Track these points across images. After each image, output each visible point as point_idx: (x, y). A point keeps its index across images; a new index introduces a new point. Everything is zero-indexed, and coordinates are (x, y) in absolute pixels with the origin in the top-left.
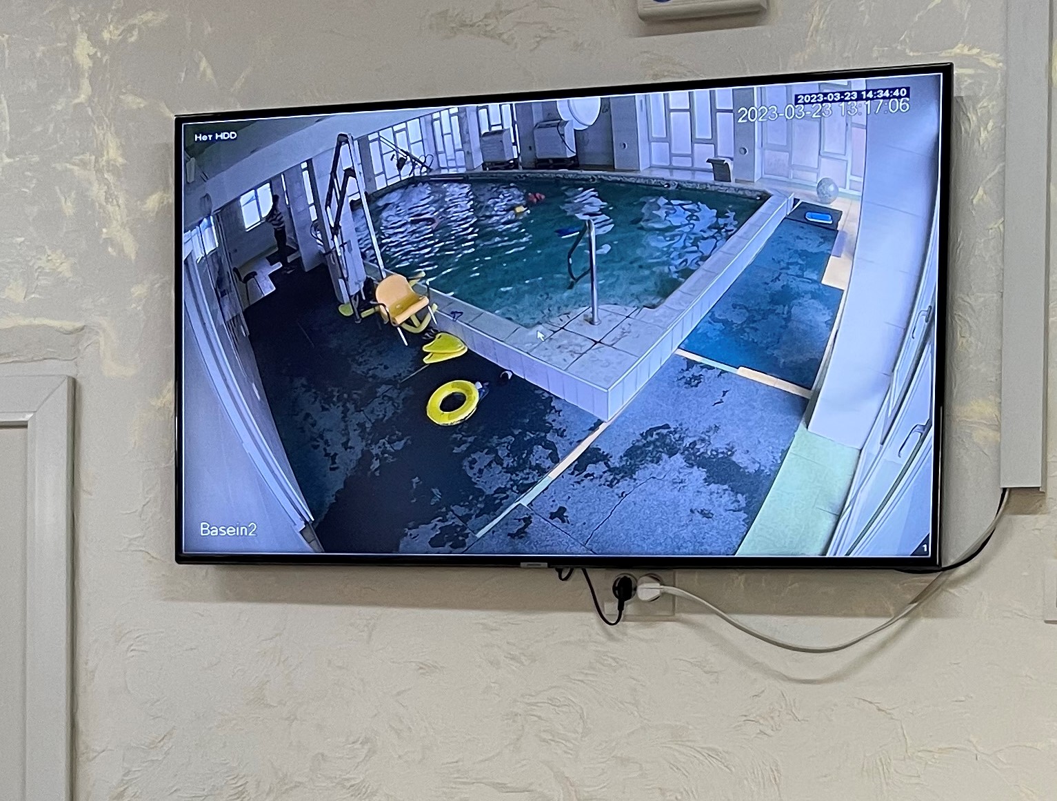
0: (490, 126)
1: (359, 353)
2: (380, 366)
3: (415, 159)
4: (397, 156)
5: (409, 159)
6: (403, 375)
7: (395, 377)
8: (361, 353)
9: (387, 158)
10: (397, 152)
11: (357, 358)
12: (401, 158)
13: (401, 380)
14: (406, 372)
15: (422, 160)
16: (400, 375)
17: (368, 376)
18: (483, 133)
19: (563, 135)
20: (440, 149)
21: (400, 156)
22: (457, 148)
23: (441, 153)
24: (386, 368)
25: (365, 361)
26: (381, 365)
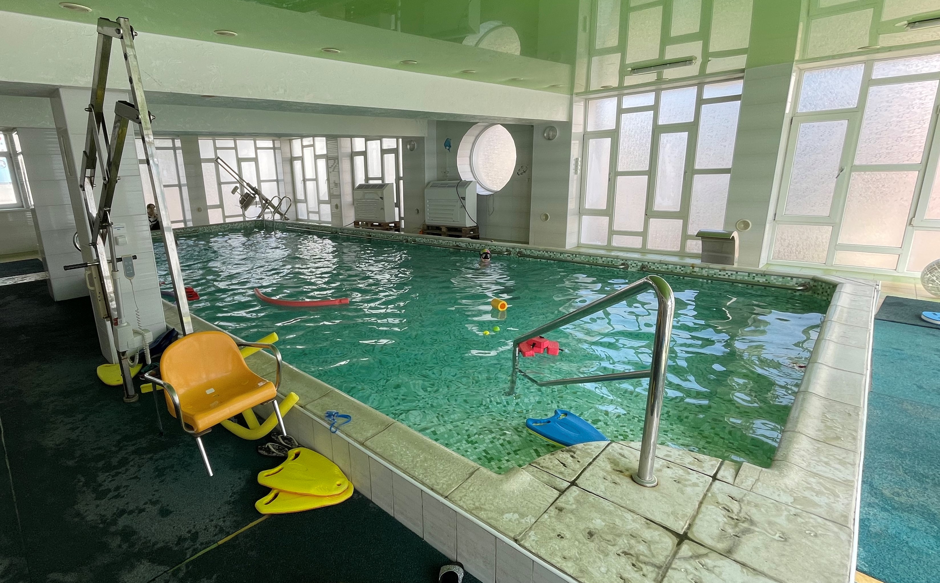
0: (367, 179)
1: (108, 468)
2: (149, 507)
3: (266, 200)
4: (242, 191)
5: (257, 199)
6: (202, 539)
7: (181, 540)
8: (115, 468)
9: (227, 189)
10: (242, 186)
11: (101, 477)
12: (247, 193)
13: (196, 551)
14: (212, 529)
15: (275, 202)
16: (195, 536)
17: (113, 529)
18: (357, 185)
19: (464, 198)
20: (300, 195)
21: (246, 191)
22: (322, 198)
23: (301, 201)
24: (165, 513)
25: (117, 488)
26: (154, 503)
